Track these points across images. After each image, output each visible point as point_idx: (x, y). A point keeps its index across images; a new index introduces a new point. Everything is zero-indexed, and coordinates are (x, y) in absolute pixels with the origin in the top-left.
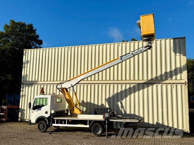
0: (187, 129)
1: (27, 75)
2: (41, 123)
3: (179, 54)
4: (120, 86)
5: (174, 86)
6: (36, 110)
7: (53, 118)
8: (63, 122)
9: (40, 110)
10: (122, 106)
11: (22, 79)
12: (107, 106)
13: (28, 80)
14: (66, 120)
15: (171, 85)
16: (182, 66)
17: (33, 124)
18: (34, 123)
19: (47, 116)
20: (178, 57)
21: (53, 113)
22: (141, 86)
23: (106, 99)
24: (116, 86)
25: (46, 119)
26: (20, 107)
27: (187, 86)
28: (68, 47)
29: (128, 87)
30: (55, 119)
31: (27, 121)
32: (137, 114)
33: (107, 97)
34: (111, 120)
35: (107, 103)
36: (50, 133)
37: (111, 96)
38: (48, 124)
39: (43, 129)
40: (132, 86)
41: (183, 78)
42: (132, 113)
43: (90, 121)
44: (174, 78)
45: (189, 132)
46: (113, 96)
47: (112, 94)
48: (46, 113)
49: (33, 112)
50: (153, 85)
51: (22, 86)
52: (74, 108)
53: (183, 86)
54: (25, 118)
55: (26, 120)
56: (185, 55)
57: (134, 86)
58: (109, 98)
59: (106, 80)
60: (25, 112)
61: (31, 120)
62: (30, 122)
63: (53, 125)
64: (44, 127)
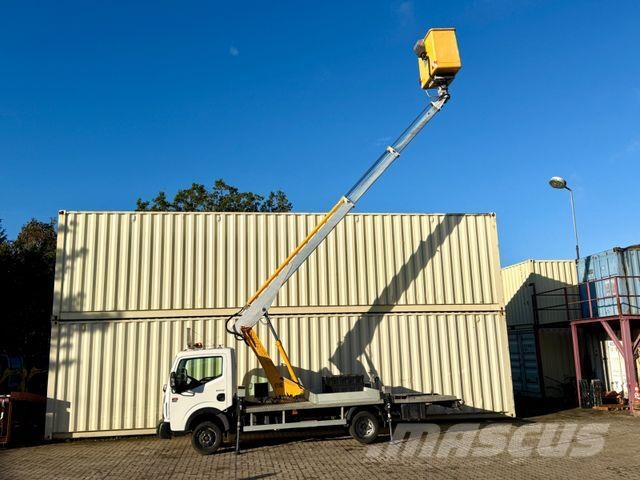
0: (510, 410)
2: (204, 429)
5: (481, 316)
6: (185, 393)
7: (243, 413)
8: (266, 418)
9: (201, 391)
10: (373, 371)
12: (336, 372)
14: (281, 412)
15: (475, 315)
17: (178, 434)
18: (183, 429)
19: (223, 406)
21: (242, 398)
25: (220, 415)
26: (50, 394)
27: (504, 317)
30: (249, 414)
31: (77, 439)
34: (396, 401)
35: (334, 364)
36: (239, 453)
38: (227, 427)
39: (210, 444)
41: (495, 301)
42: (397, 384)
43: (347, 408)
45: (514, 416)
48: (221, 397)
49: (175, 400)
51: (54, 330)
52: (281, 379)
53: (497, 317)
55: (75, 436)
59: (328, 306)
60: (69, 410)
61: (168, 424)
62: (165, 430)
63: (246, 429)
64: (213, 440)
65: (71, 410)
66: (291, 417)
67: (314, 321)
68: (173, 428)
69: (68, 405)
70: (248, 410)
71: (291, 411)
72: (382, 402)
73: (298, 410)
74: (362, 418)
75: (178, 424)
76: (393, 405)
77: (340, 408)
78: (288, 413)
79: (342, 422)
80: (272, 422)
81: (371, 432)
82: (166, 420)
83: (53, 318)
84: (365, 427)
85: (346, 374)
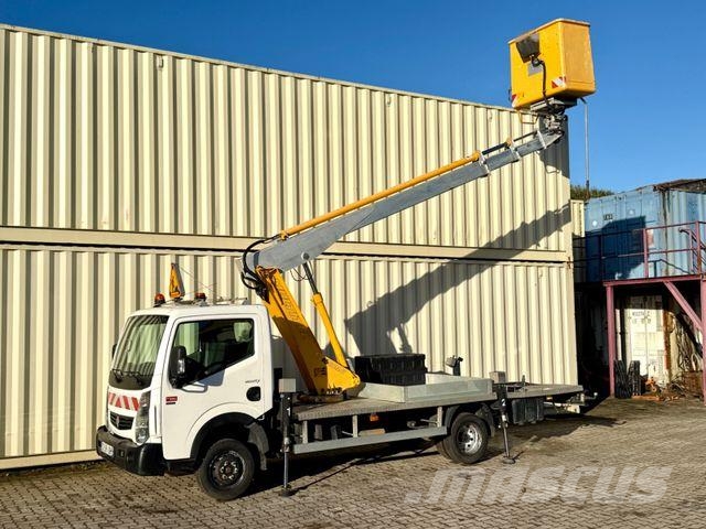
2: (220, 453)
3: (554, 169)
4: (395, 267)
5: (544, 269)
6: (188, 388)
7: (293, 420)
9: (219, 383)
10: (405, 347)
12: (354, 351)
15: (538, 267)
16: (560, 207)
18: (188, 456)
20: (551, 177)
21: (290, 394)
22: (461, 268)
23: (347, 323)
24: (381, 266)
25: (252, 426)
27: (571, 271)
28: (155, 54)
29: (422, 270)
30: (302, 422)
33: (353, 311)
35: (351, 337)
36: (290, 492)
37: (365, 308)
39: (234, 481)
40: (435, 267)
41: (561, 247)
44: (542, 243)
46: (375, 308)
47: (368, 298)
48: (254, 394)
49: (171, 400)
50: (493, 265)
52: (325, 361)
53: (563, 271)
56: (566, 174)
57: (441, 269)
58: (360, 315)
59: (344, 242)
62: (152, 460)
63: (298, 450)
64: (240, 472)
67: (323, 265)
68: (169, 454)
70: (300, 415)
71: (368, 416)
72: (495, 396)
75: (178, 447)
76: (509, 401)
77: (437, 407)
78: (362, 418)
79: (440, 430)
82: (153, 440)
85: (369, 353)
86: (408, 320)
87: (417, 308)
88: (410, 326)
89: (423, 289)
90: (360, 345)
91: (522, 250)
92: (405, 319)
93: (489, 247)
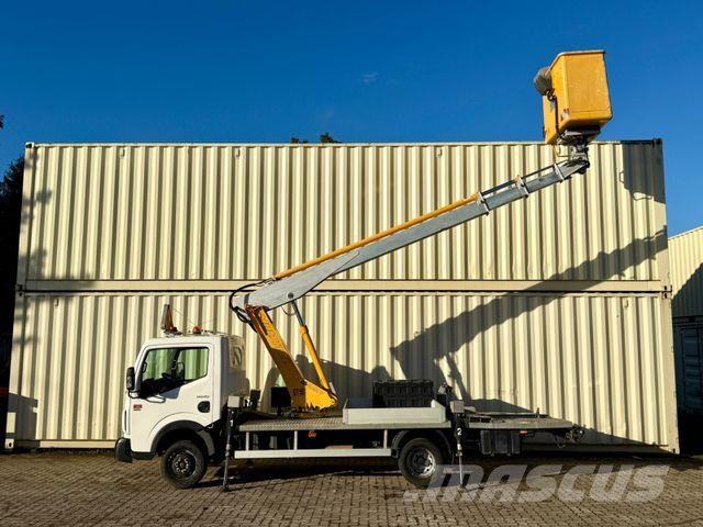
0: (670, 441)
1: (41, 252)
2: (178, 451)
3: (644, 195)
4: (444, 301)
5: (631, 300)
6: (152, 399)
7: (235, 431)
8: (273, 440)
9: (175, 396)
10: (455, 374)
11: (21, 269)
12: (400, 376)
13: (47, 272)
14: (293, 432)
15: (621, 298)
16: (653, 233)
17: (141, 456)
18: (149, 451)
19: (206, 420)
20: (640, 205)
21: (235, 409)
22: (520, 301)
23: (393, 350)
24: (430, 300)
25: (203, 434)
26: (13, 389)
27: (668, 301)
28: (234, 148)
29: (474, 303)
30: (245, 433)
31: (47, 449)
32: (507, 399)
33: (399, 340)
34: (472, 425)
35: (397, 364)
36: (227, 490)
37: (412, 337)
38: (211, 451)
39: (187, 474)
40: (488, 300)
41: (656, 276)
42: (492, 396)
44: (628, 273)
45: (678, 452)
46: (422, 337)
47: (415, 329)
48: (204, 407)
49: (137, 407)
50: (560, 298)
51: (19, 299)
52: (304, 383)
53: (658, 301)
54: (38, 436)
55: (43, 445)
56: (660, 198)
57: (496, 302)
58: (406, 344)
59: (392, 280)
60: (35, 410)
61: (128, 441)
62: (124, 451)
63: (239, 455)
64: (192, 468)
65: (38, 410)
66: (306, 441)
67: (370, 301)
68: (135, 448)
69: (35, 403)
70: (242, 428)
71: (307, 432)
72: (449, 425)
73: (317, 431)
74: (415, 449)
75: (142, 443)
76: (466, 431)
77: (383, 431)
78: (303, 434)
79: (385, 452)
80: (282, 446)
81: (431, 469)
82: (126, 436)
83: (17, 288)
84: (424, 462)
85: (416, 377)
86: (458, 349)
87: (468, 339)
88: (460, 355)
89: (475, 322)
90: (406, 370)
91: (599, 282)
92: (455, 348)
93: (557, 278)
